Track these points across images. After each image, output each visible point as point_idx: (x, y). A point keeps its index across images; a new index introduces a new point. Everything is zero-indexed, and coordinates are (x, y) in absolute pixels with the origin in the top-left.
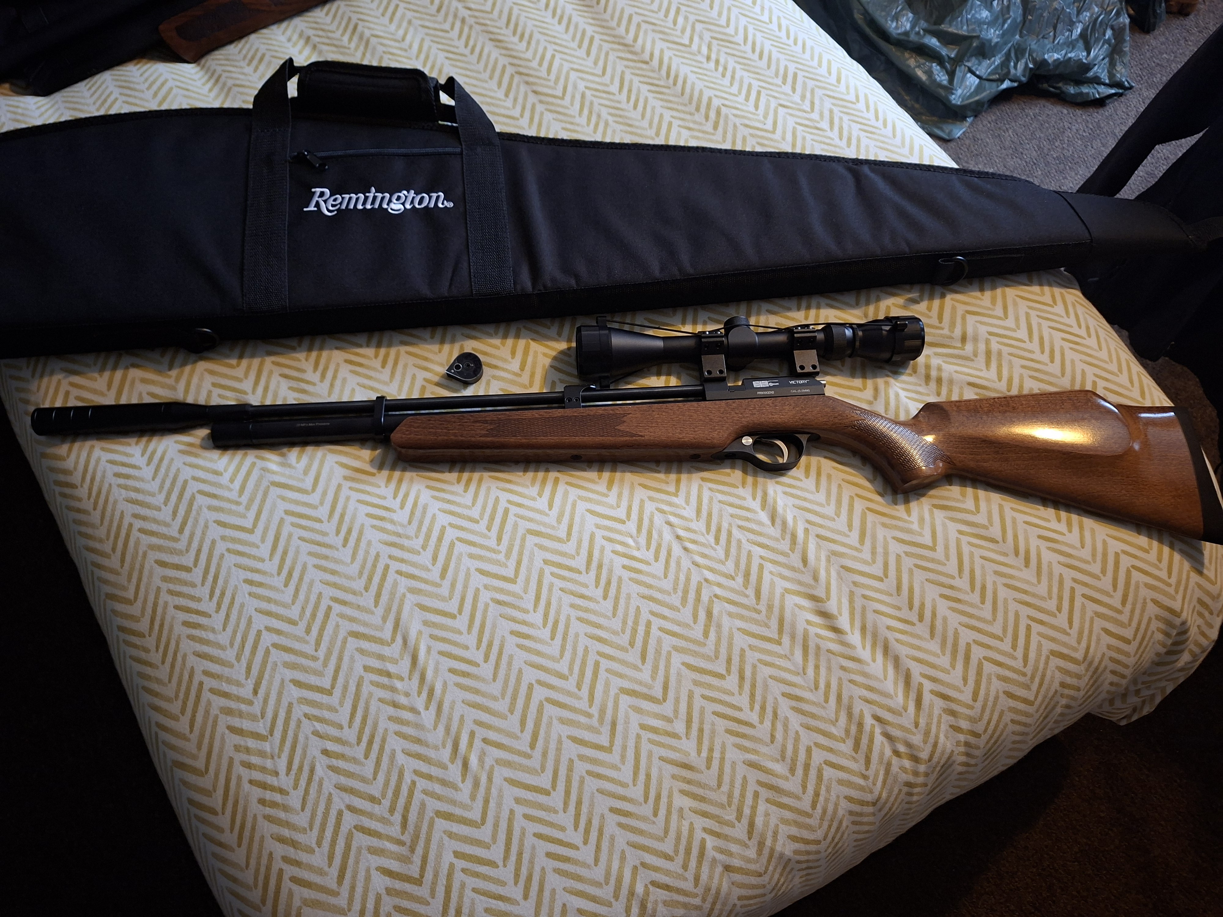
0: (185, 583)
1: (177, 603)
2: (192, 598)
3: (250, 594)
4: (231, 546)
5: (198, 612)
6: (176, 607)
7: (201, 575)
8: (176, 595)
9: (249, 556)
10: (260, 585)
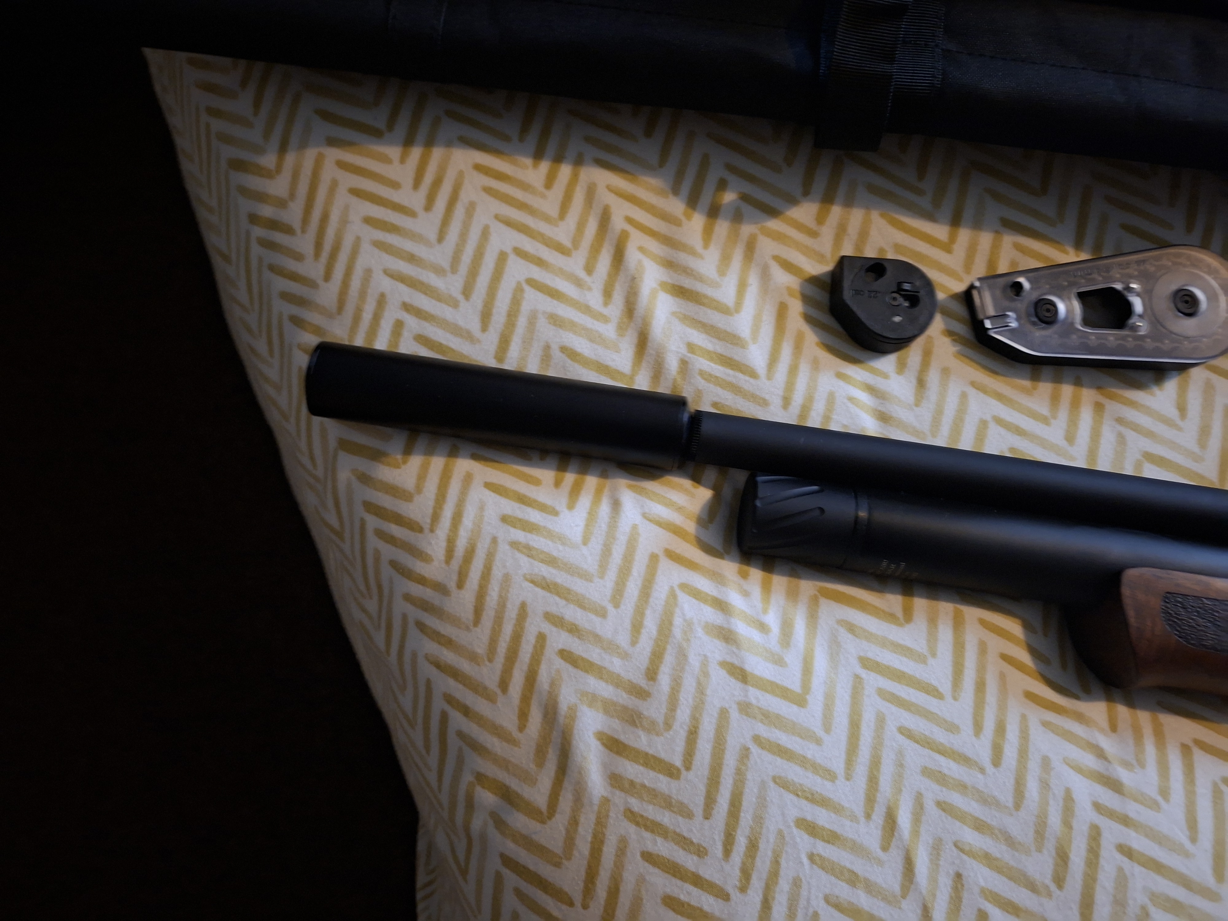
0: (668, 803)
1: (650, 847)
2: (684, 842)
3: (811, 857)
4: (763, 730)
5: (697, 881)
6: (648, 857)
7: (702, 789)
8: (647, 828)
9: (804, 762)
10: (833, 838)
